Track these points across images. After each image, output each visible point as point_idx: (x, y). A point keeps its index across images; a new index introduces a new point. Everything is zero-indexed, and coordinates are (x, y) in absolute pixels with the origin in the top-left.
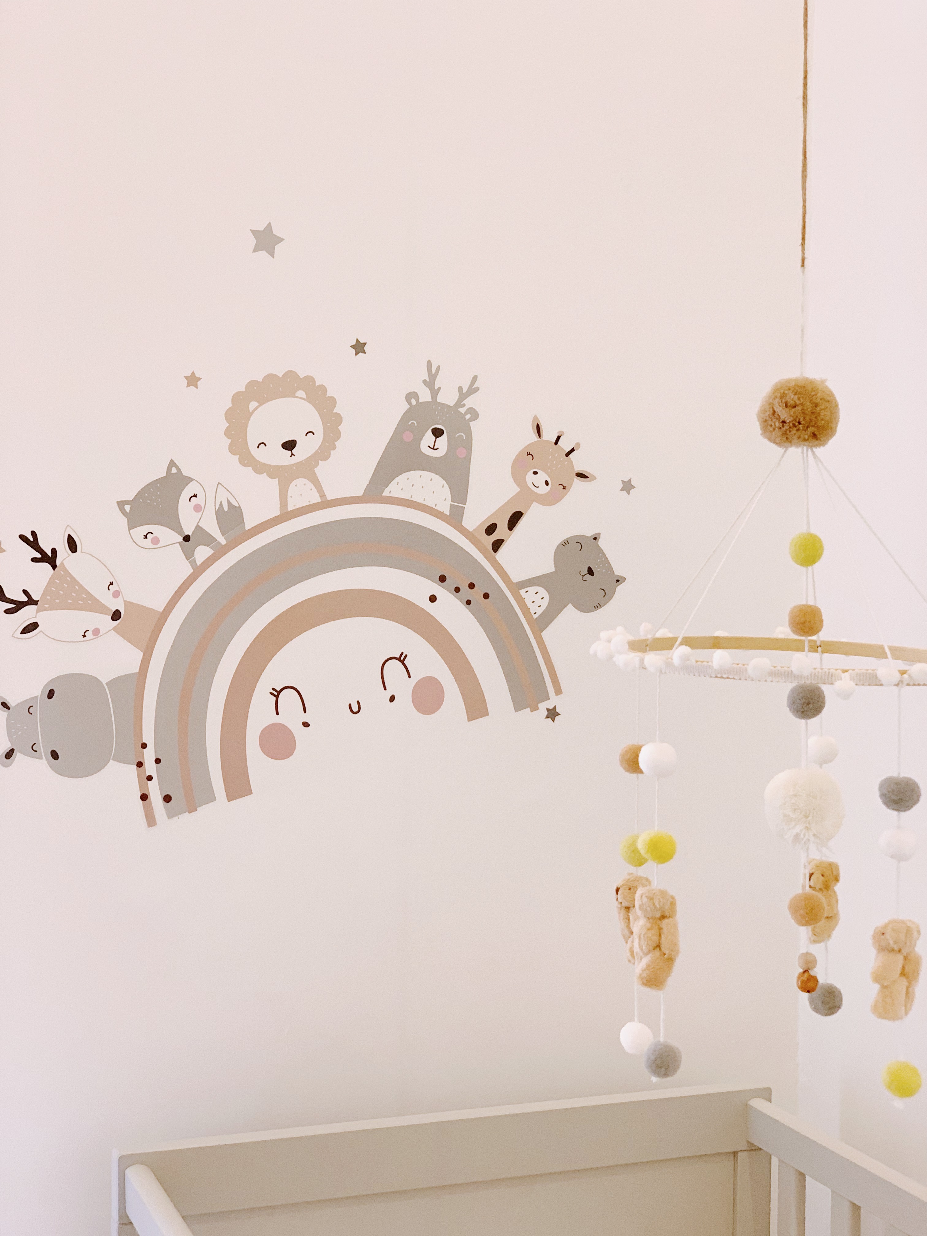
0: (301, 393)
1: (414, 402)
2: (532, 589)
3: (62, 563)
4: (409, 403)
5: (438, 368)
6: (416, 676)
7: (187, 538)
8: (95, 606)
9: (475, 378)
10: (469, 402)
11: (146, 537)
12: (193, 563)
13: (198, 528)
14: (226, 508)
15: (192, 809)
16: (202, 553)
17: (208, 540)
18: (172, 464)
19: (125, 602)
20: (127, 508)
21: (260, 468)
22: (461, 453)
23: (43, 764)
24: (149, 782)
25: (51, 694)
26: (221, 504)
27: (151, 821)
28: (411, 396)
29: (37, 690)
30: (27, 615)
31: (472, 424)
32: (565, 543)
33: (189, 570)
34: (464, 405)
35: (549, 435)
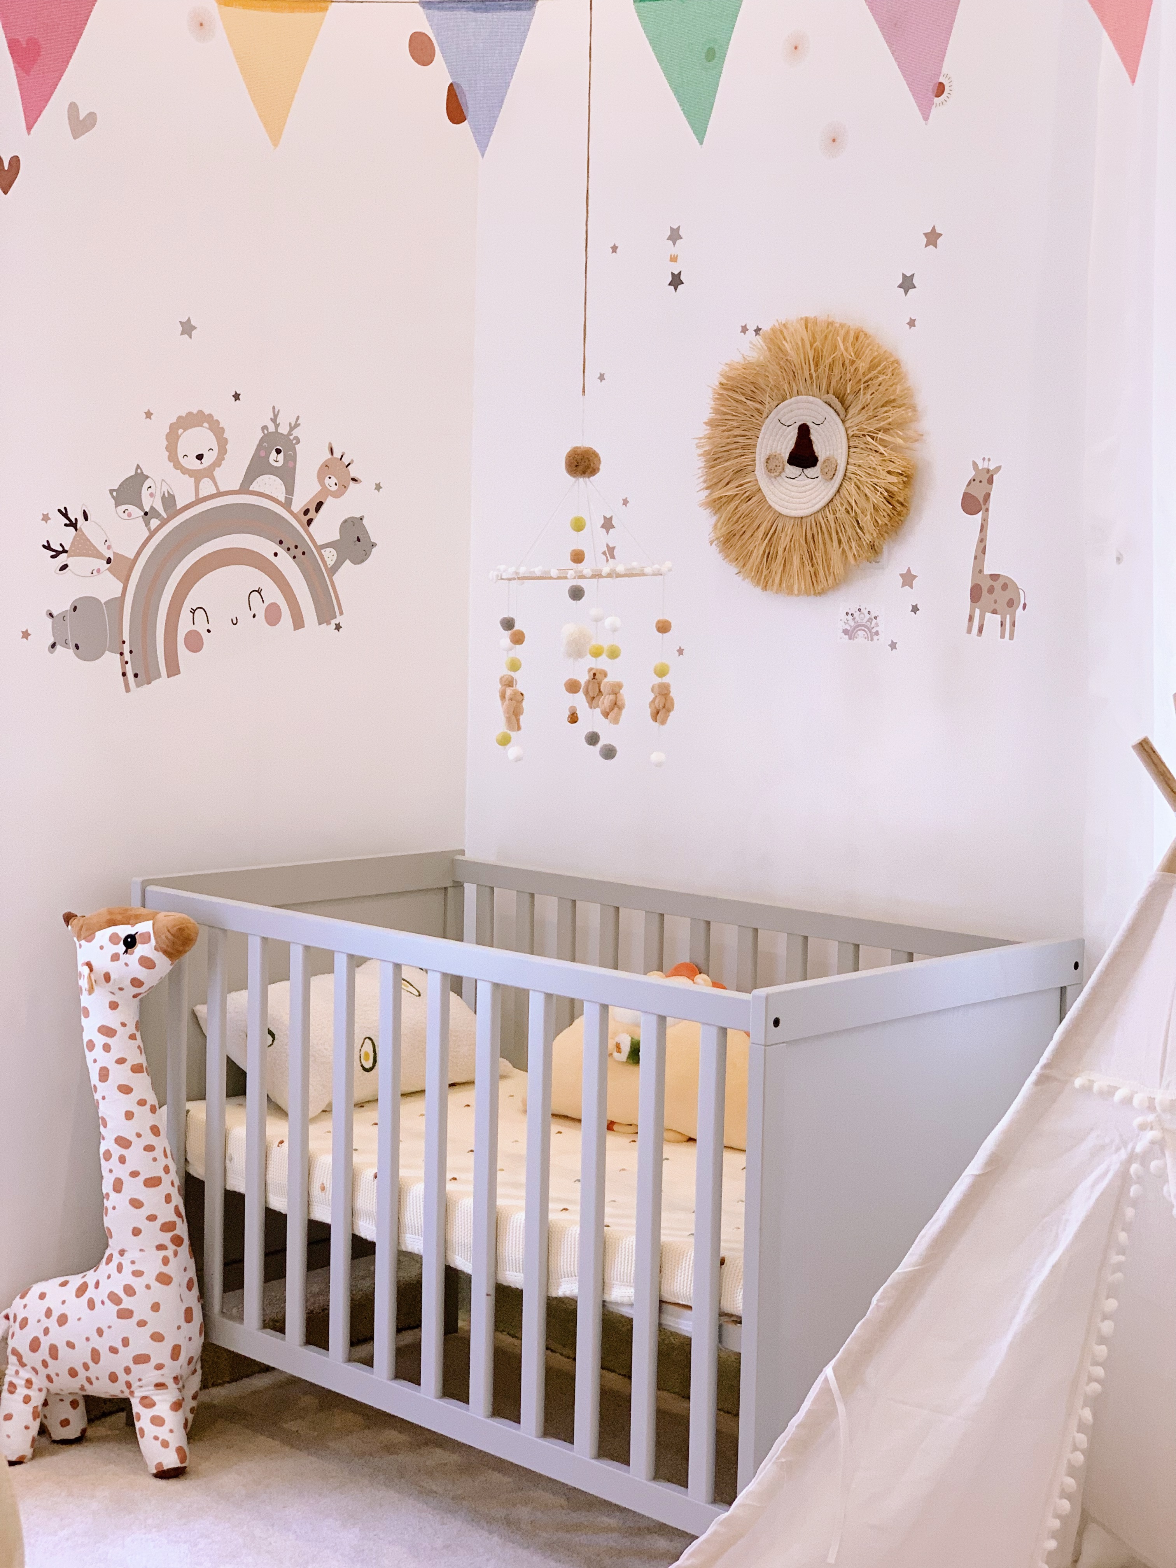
0: (206, 425)
1: (266, 432)
2: (328, 550)
3: (80, 528)
4: (263, 432)
5: (279, 411)
6: (267, 603)
7: (146, 514)
8: (99, 555)
9: (298, 417)
10: (295, 433)
11: (124, 512)
12: (149, 529)
13: (152, 508)
14: (166, 495)
15: (149, 683)
16: (154, 523)
17: (157, 515)
18: (138, 467)
19: (114, 553)
20: (115, 494)
21: (185, 471)
22: (291, 464)
23: (71, 652)
24: (126, 665)
25: (75, 609)
26: (164, 494)
27: (128, 689)
28: (264, 428)
29: (68, 607)
30: (62, 559)
31: (296, 446)
32: (346, 521)
33: (147, 534)
34: (292, 435)
35: (337, 455)
